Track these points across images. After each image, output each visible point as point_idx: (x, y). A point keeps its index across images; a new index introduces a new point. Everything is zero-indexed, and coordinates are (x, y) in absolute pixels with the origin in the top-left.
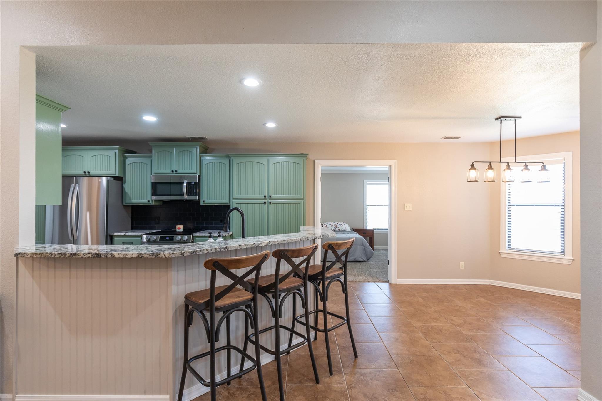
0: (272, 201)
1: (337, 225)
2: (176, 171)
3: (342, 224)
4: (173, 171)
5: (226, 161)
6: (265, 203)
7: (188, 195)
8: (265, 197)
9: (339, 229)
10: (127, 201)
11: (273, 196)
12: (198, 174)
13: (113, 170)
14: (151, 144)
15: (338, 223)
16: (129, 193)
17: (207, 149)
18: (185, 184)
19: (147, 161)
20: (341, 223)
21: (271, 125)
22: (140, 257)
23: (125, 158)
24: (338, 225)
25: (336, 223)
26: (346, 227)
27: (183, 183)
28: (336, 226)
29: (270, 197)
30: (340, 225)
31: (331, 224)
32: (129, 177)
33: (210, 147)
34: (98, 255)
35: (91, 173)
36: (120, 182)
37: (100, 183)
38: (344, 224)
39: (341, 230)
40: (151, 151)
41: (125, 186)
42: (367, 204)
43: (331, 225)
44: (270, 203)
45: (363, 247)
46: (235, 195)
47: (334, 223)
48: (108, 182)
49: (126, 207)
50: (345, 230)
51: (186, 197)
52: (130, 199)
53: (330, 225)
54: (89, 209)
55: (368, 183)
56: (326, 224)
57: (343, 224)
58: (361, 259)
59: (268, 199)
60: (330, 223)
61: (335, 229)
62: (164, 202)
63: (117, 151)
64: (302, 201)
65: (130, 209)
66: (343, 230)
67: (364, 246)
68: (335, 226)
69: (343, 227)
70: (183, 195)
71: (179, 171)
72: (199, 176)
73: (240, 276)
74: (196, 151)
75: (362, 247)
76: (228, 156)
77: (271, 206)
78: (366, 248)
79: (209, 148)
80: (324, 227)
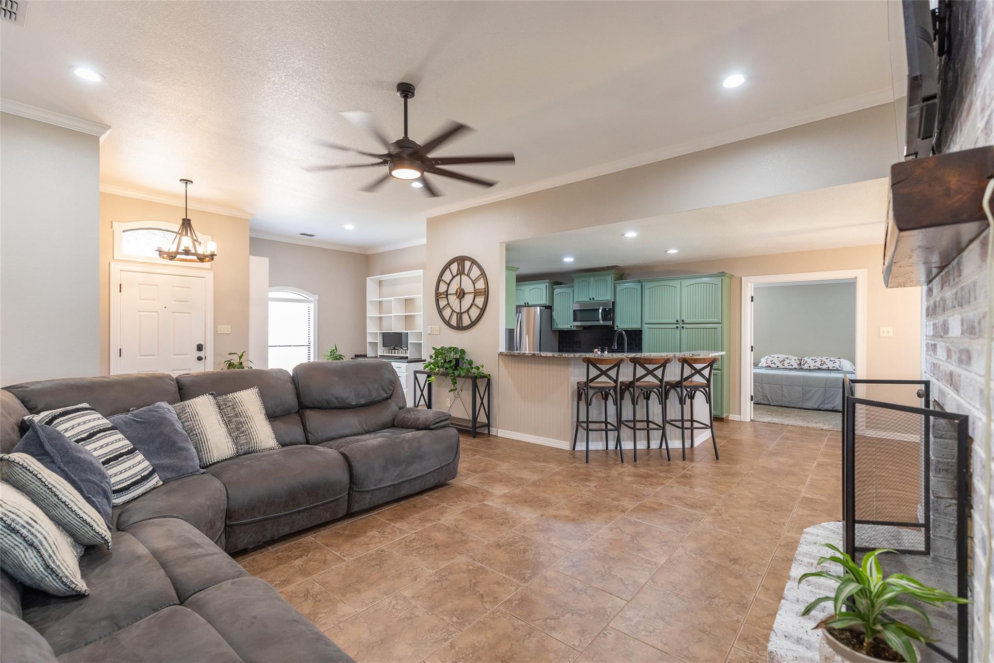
0: (685, 326)
2: (593, 299)
3: (834, 359)
4: (590, 299)
5: (638, 287)
6: (677, 327)
7: (603, 320)
8: (677, 321)
9: (829, 368)
10: (555, 327)
11: (686, 321)
12: (612, 300)
13: (544, 301)
14: (573, 275)
15: (827, 359)
16: (556, 320)
17: (622, 275)
18: (600, 311)
19: (570, 290)
21: (672, 251)
22: (553, 357)
23: (553, 289)
24: (828, 362)
26: (842, 364)
27: (599, 309)
28: (823, 362)
29: (683, 321)
30: (831, 360)
32: (555, 307)
33: (626, 272)
34: (534, 354)
35: (529, 304)
36: (549, 310)
37: (535, 312)
38: (838, 359)
40: (573, 280)
41: (554, 313)
43: (815, 361)
44: (683, 327)
46: (647, 320)
48: (541, 310)
49: (554, 331)
50: (839, 367)
51: (601, 322)
52: (557, 325)
53: (813, 360)
54: (528, 333)
56: (806, 359)
59: (680, 324)
60: (815, 358)
61: (820, 367)
62: (585, 328)
63: (547, 284)
64: (720, 325)
65: (557, 334)
66: (834, 368)
68: (821, 362)
69: (836, 365)
70: (599, 321)
71: (596, 299)
72: (613, 303)
73: (604, 370)
74: (610, 278)
76: (639, 282)
77: (684, 332)
79: (624, 273)
80: (802, 363)
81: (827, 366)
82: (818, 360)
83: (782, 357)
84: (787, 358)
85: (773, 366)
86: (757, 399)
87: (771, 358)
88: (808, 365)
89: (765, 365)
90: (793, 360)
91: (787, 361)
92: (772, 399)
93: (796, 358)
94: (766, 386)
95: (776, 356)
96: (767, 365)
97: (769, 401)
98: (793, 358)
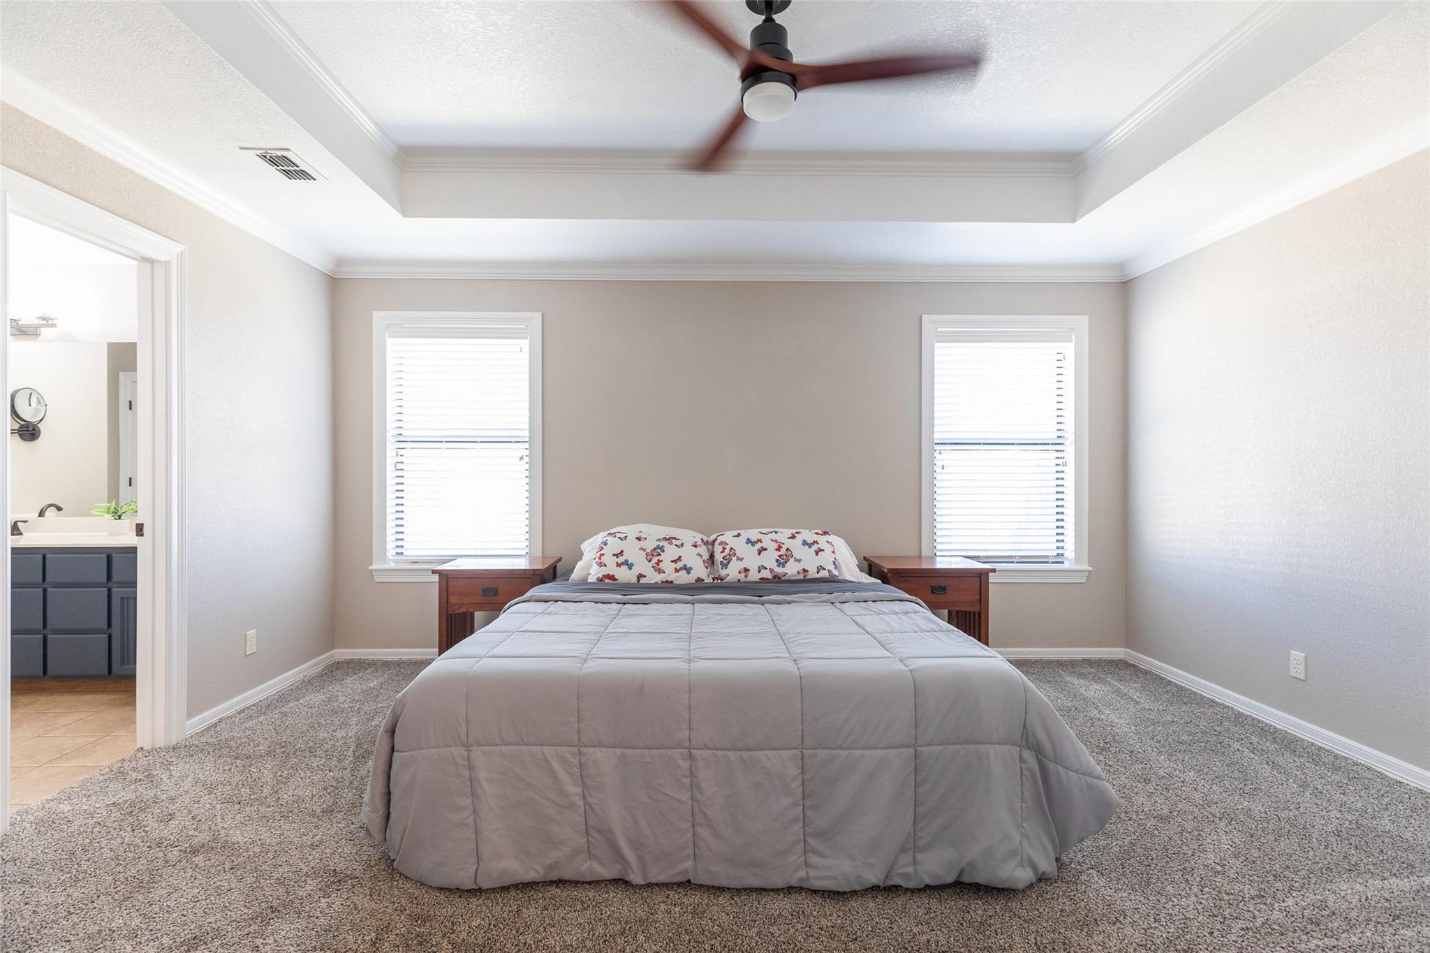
1: (789, 543)
9: (805, 571)
15: (793, 537)
20: (809, 536)
24: (795, 545)
25: (783, 535)
26: (838, 556)
28: (783, 551)
30: (805, 543)
31: (760, 541)
38: (827, 537)
39: (812, 574)
42: (937, 437)
43: (758, 546)
45: (1029, 756)
47: (774, 536)
50: (836, 572)
53: (753, 544)
55: (939, 329)
56: (728, 537)
57: (822, 540)
58: (1021, 865)
60: (754, 534)
61: (779, 570)
66: (823, 574)
67: (1038, 750)
68: (779, 549)
69: (826, 559)
75: (1021, 760)
78: (1051, 766)
80: (719, 557)
81: (799, 567)
82: (767, 542)
83: (654, 533)
84: (669, 539)
85: (624, 575)
86: (555, 855)
87: (614, 545)
88: (741, 565)
89: (595, 573)
90: (688, 546)
91: (670, 552)
92: (637, 846)
93: (698, 537)
94: (603, 759)
95: (632, 530)
96: (605, 571)
97: (619, 856)
98: (688, 536)
